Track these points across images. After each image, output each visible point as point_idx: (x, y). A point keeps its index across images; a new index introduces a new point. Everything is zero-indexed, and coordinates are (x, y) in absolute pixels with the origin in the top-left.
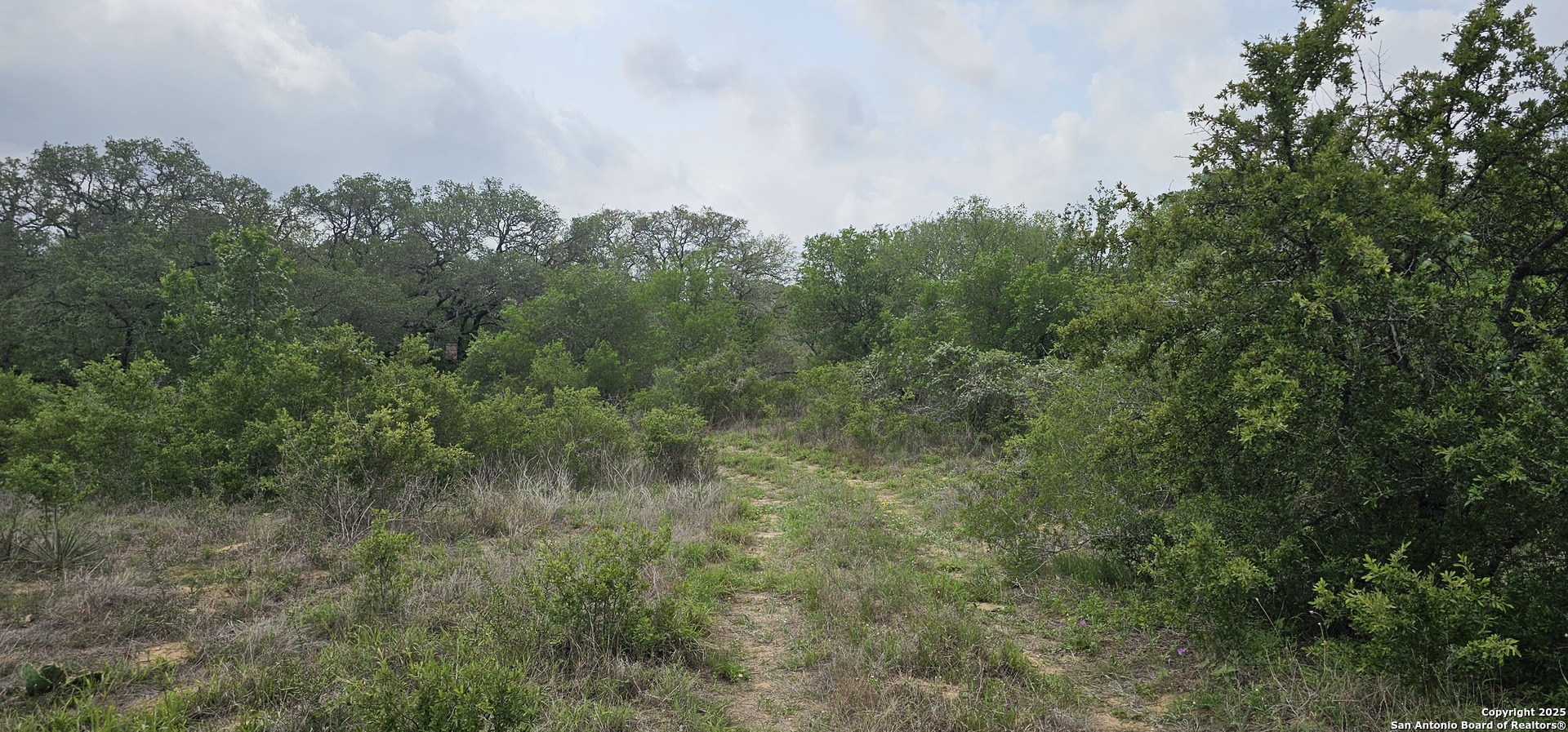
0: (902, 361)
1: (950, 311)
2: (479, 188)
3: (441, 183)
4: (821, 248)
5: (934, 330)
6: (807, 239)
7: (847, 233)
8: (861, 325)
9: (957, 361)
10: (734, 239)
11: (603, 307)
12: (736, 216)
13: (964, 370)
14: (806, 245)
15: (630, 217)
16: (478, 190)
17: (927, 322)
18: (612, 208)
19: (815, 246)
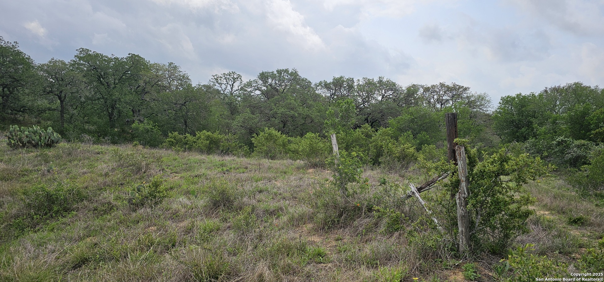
0: (542, 143)
1: (563, 125)
2: (376, 80)
3: (363, 78)
4: (507, 101)
5: (555, 132)
6: (502, 98)
7: (518, 96)
8: (523, 129)
9: (565, 143)
10: (464, 95)
11: (424, 121)
12: (465, 86)
13: (568, 147)
14: (501, 99)
15: (422, 87)
16: (375, 80)
17: (553, 129)
18: (415, 84)
19: (505, 100)
